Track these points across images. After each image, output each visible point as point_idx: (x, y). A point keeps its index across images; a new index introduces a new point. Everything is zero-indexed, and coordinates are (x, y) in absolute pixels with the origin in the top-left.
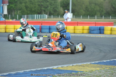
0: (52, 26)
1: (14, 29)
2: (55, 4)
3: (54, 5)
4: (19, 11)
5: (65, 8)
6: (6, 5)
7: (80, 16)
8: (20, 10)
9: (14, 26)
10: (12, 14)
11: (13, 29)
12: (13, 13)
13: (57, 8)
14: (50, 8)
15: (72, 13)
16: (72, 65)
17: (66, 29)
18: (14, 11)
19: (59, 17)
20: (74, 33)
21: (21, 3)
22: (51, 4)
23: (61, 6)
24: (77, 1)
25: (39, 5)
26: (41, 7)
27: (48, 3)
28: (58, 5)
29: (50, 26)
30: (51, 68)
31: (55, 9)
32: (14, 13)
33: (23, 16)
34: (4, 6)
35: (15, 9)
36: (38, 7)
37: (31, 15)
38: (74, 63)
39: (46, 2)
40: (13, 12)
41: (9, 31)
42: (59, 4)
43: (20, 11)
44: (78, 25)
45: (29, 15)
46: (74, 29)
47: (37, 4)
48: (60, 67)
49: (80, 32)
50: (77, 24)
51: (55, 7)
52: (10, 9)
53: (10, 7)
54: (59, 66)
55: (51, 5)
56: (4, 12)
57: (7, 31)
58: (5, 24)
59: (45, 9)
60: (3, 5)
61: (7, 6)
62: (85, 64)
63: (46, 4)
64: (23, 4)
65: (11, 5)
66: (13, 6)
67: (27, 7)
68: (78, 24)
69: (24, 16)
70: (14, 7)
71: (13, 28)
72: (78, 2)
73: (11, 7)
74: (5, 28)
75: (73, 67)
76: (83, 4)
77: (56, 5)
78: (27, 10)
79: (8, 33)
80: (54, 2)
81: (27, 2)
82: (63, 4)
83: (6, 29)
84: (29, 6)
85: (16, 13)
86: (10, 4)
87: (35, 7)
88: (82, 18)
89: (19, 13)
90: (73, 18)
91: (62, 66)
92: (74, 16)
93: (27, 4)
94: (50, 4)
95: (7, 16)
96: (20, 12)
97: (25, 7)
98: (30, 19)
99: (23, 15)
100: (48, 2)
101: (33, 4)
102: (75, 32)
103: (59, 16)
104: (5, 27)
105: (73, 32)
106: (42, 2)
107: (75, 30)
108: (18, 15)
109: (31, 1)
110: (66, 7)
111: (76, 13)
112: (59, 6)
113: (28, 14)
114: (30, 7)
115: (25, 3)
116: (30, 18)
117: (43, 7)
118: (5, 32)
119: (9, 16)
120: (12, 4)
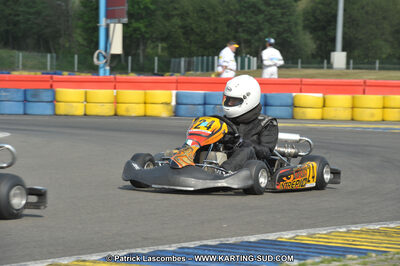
0: (274, 94)
1: (145, 103)
2: (285, 19)
3: (281, 22)
4: (160, 45)
5: (320, 33)
6: (119, 22)
7: (375, 63)
8: (163, 40)
9: (145, 94)
10: (139, 55)
11: (142, 106)
12: (140, 52)
13: (292, 33)
14: (266, 32)
15: (343, 50)
16: (344, 230)
17: (324, 106)
18: (145, 44)
19: (300, 65)
20: (353, 120)
21: (168, 17)
22: (270, 20)
23: (305, 27)
24: (363, 8)
25: (229, 24)
26: (237, 32)
27: (261, 17)
28: (296, 24)
29: (268, 94)
30: (272, 237)
31: (285, 35)
32: (144, 51)
33: (173, 60)
34: (112, 26)
35: (147, 36)
36: (226, 29)
37: (200, 58)
38: (354, 223)
39: (253, 12)
40: (141, 47)
41: (127, 110)
42: (300, 21)
43: (165, 45)
44: (364, 93)
45: (195, 58)
46: (353, 108)
47: (221, 19)
48: (303, 236)
49: (372, 115)
50: (362, 88)
51: (285, 31)
52: (131, 36)
53: (131, 29)
54: (299, 232)
55: (272, 25)
56: (111, 45)
57: (122, 110)
58: (115, 88)
59: (249, 38)
60: (109, 21)
61: (124, 25)
62: (392, 226)
63: (252, 20)
64: (177, 21)
65: (135, 25)
66: (140, 25)
67: (187, 31)
68: (365, 88)
69: (177, 60)
70: (143, 30)
71: (142, 100)
72: (367, 13)
73: (136, 30)
74: (113, 100)
75: (351, 238)
76: (384, 18)
77: (289, 22)
78: (188, 39)
79: (122, 116)
80: (283, 14)
81: (188, 14)
82: (312, 19)
83: (116, 102)
84: (194, 26)
85: (149, 50)
86: (133, 21)
87: (216, 30)
88: (380, 69)
89: (160, 50)
90: (348, 68)
91: (312, 231)
92: (351, 62)
93: (190, 21)
94: (268, 21)
95: (120, 61)
96: (163, 49)
97: (180, 31)
98: (199, 73)
99: (175, 57)
100: (260, 11)
101: (208, 19)
102: (356, 118)
103: (300, 61)
104: (116, 97)
105: (349, 118)
106: (239, 12)
107: (355, 109)
108: (159, 57)
109: (203, 11)
110: (324, 28)
111: (356, 53)
112: (300, 28)
113: (190, 55)
114: (198, 30)
115: (183, 16)
116: (197, 70)
117: (244, 31)
118: (112, 113)
119: (127, 61)
120: (137, 20)
